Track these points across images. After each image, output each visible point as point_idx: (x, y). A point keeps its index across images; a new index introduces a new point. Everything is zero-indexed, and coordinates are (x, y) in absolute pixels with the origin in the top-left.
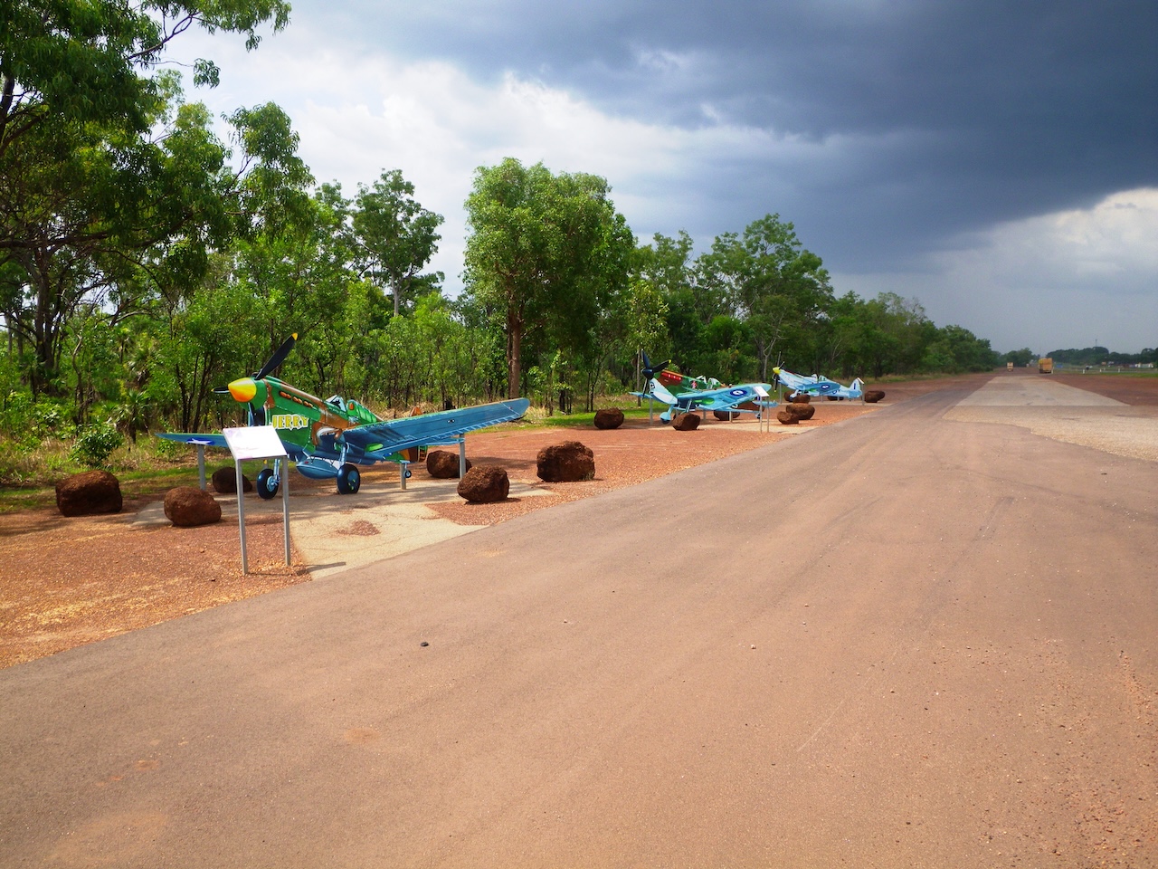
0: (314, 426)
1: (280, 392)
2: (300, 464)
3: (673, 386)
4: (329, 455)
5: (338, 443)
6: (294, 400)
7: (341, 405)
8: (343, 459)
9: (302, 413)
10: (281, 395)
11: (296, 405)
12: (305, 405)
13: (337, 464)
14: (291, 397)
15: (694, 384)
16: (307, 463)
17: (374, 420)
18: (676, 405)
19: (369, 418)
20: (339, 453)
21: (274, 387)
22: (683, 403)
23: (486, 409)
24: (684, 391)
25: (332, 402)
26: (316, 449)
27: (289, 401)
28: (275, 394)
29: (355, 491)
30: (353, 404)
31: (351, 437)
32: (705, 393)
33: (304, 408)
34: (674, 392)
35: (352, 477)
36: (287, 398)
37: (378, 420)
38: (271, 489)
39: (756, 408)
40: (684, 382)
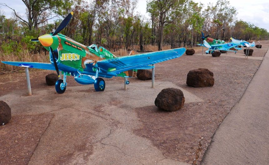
0: (83, 59)
1: (65, 42)
2: (76, 77)
3: (210, 43)
4: (90, 73)
5: (95, 68)
6: (72, 46)
7: (96, 49)
8: (97, 75)
9: (76, 53)
10: (65, 44)
11: (74, 49)
12: (78, 48)
13: (94, 78)
14: (71, 45)
15: (217, 42)
16: (79, 77)
17: (112, 57)
18: (211, 48)
19: (109, 56)
20: (95, 72)
21: (62, 39)
22: (213, 48)
23: (165, 53)
24: (213, 44)
25: (92, 48)
26: (84, 70)
27: (70, 47)
28: (63, 43)
29: (103, 90)
30: (102, 49)
31: (101, 65)
32: (220, 45)
33: (78, 50)
34: (210, 44)
35: (101, 84)
36: (68, 45)
37: (114, 57)
38: (62, 89)
39: (235, 50)
40: (213, 41)
